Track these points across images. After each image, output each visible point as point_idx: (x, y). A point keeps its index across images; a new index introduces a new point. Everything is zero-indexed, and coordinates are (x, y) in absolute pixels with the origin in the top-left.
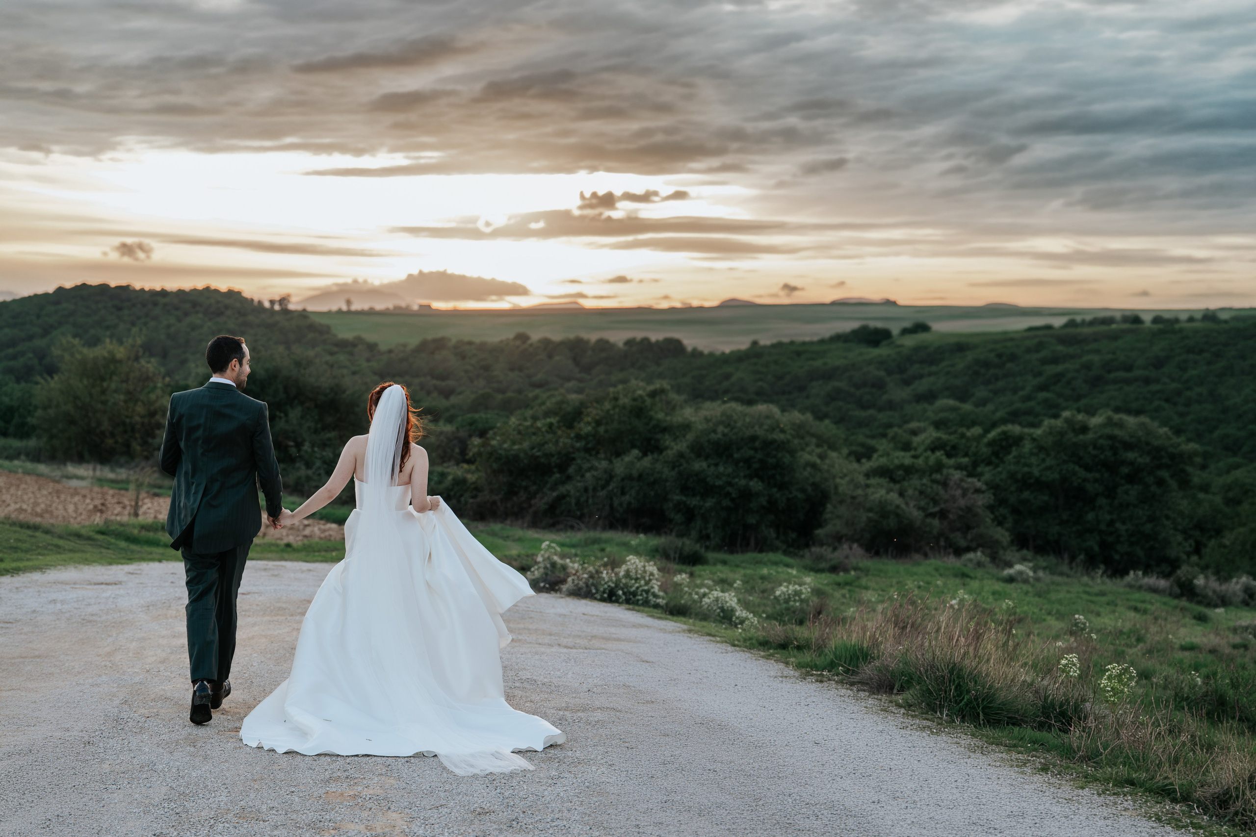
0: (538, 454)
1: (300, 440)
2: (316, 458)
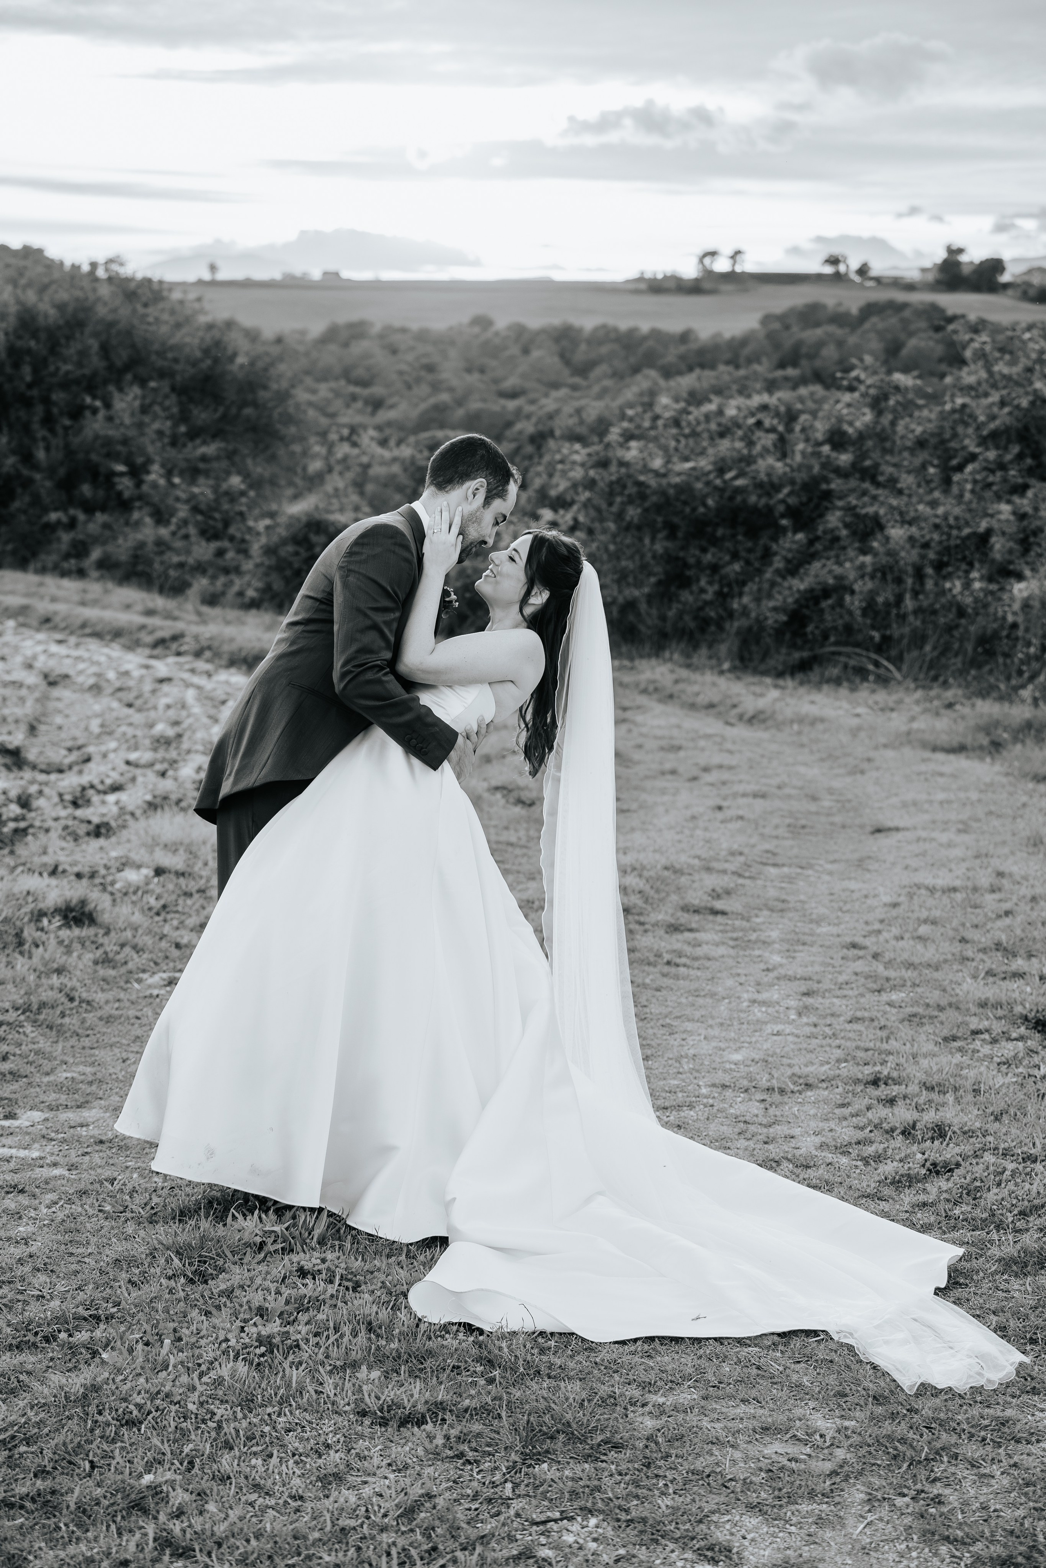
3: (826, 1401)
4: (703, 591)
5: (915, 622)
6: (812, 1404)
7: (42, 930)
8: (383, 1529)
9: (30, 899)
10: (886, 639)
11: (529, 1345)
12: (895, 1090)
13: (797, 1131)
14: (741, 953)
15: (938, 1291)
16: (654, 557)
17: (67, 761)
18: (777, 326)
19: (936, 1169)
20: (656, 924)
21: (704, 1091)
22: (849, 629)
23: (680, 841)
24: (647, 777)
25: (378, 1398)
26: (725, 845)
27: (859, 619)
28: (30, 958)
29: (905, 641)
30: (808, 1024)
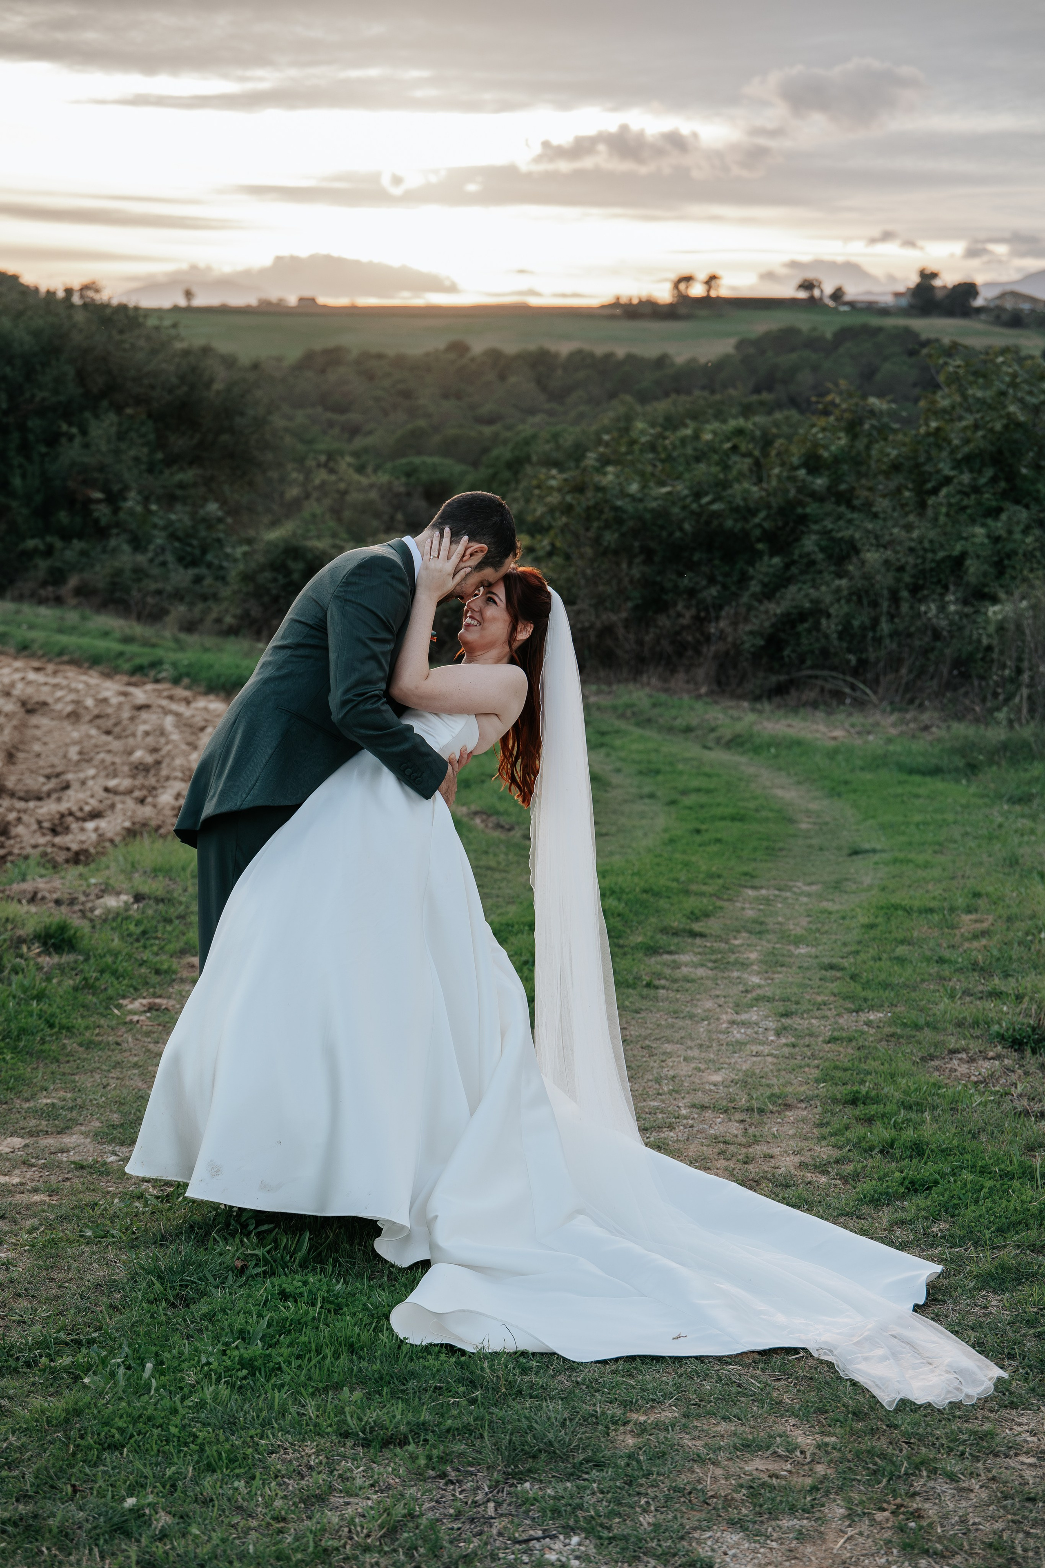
0: (715, 507)
1: (116, 487)
2: (155, 526)
3: (806, 1418)
4: (679, 615)
5: (891, 645)
6: (792, 1421)
7: (21, 956)
8: (367, 1549)
9: (9, 926)
10: (863, 663)
11: (510, 1366)
12: (873, 1109)
13: (776, 1151)
14: (720, 974)
15: (917, 1308)
16: (631, 581)
17: (46, 788)
18: (751, 350)
19: (914, 1187)
20: (636, 948)
21: (684, 1112)
22: (825, 653)
23: (658, 864)
24: (626, 801)
25: (361, 1420)
26: (704, 868)
27: (836, 643)
28: (10, 985)
29: (881, 664)
30: (786, 1045)
